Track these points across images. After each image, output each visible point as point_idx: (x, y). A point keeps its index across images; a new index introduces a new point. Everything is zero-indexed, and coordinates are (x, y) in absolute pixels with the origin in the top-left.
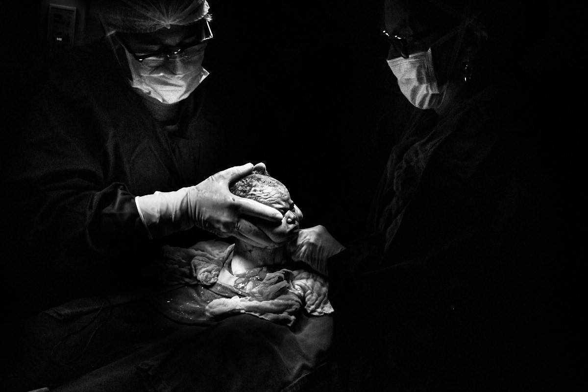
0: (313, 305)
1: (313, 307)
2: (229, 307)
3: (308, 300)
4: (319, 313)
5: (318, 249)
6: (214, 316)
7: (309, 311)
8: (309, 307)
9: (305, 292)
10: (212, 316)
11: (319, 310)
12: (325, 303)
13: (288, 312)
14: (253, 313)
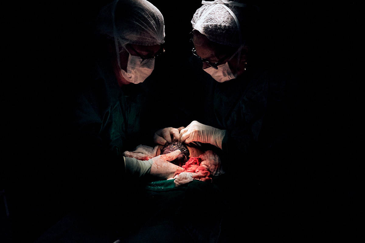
0: (214, 171)
1: (215, 172)
2: (188, 180)
3: (211, 170)
4: (219, 174)
5: (201, 132)
6: (181, 185)
7: (214, 175)
8: (213, 173)
9: (208, 166)
10: (179, 185)
11: (218, 173)
12: (220, 169)
13: (208, 176)
14: (196, 179)
